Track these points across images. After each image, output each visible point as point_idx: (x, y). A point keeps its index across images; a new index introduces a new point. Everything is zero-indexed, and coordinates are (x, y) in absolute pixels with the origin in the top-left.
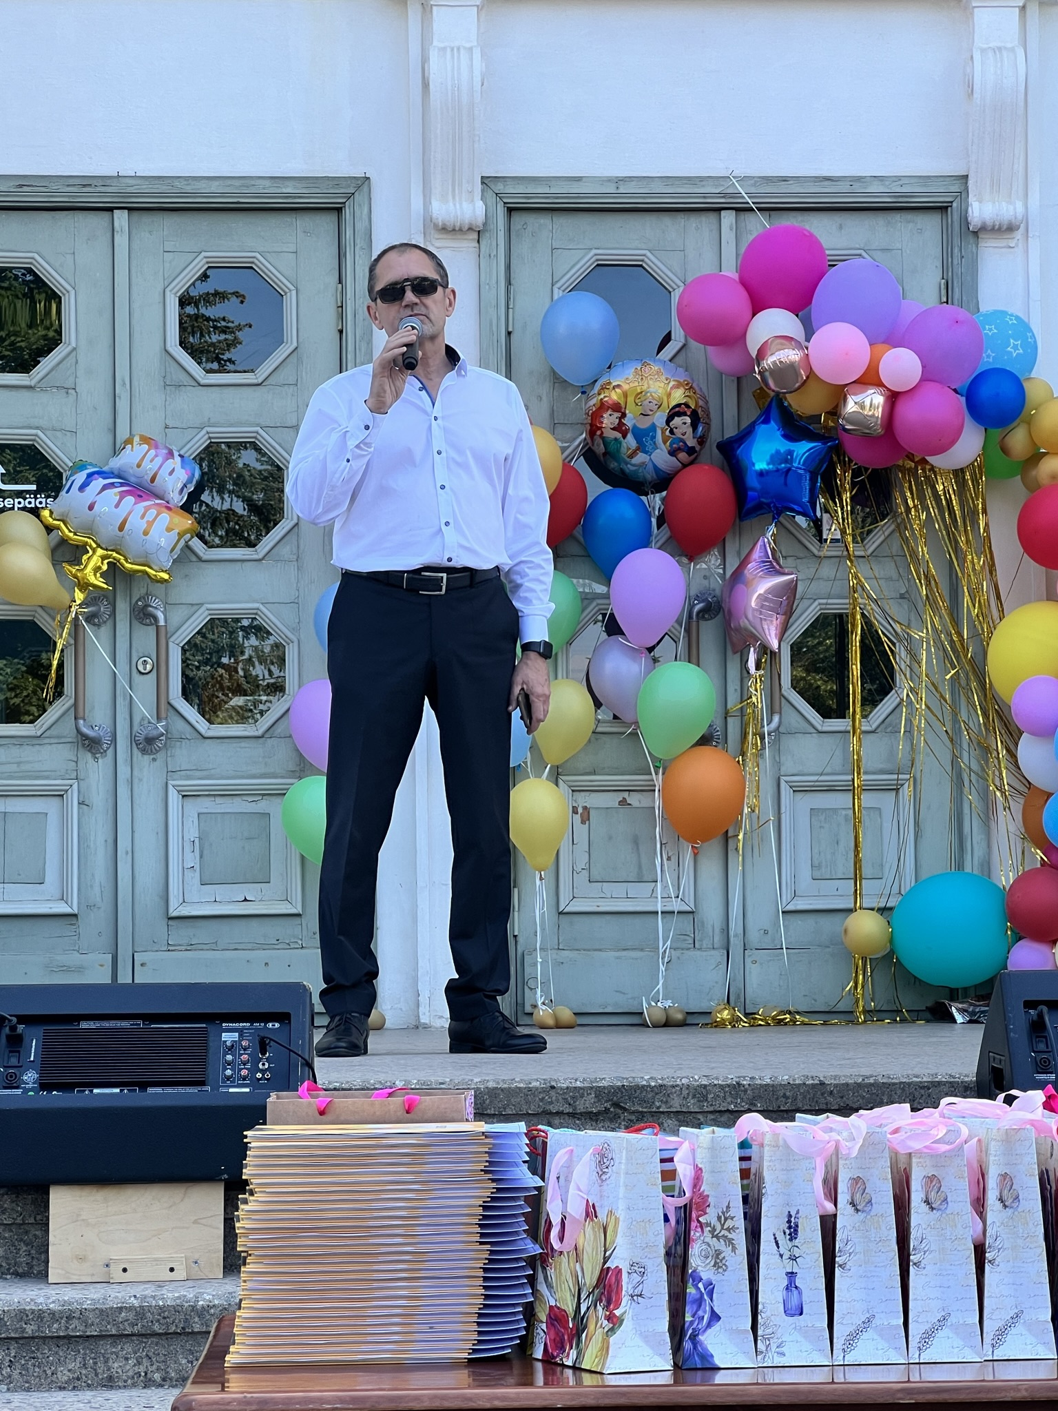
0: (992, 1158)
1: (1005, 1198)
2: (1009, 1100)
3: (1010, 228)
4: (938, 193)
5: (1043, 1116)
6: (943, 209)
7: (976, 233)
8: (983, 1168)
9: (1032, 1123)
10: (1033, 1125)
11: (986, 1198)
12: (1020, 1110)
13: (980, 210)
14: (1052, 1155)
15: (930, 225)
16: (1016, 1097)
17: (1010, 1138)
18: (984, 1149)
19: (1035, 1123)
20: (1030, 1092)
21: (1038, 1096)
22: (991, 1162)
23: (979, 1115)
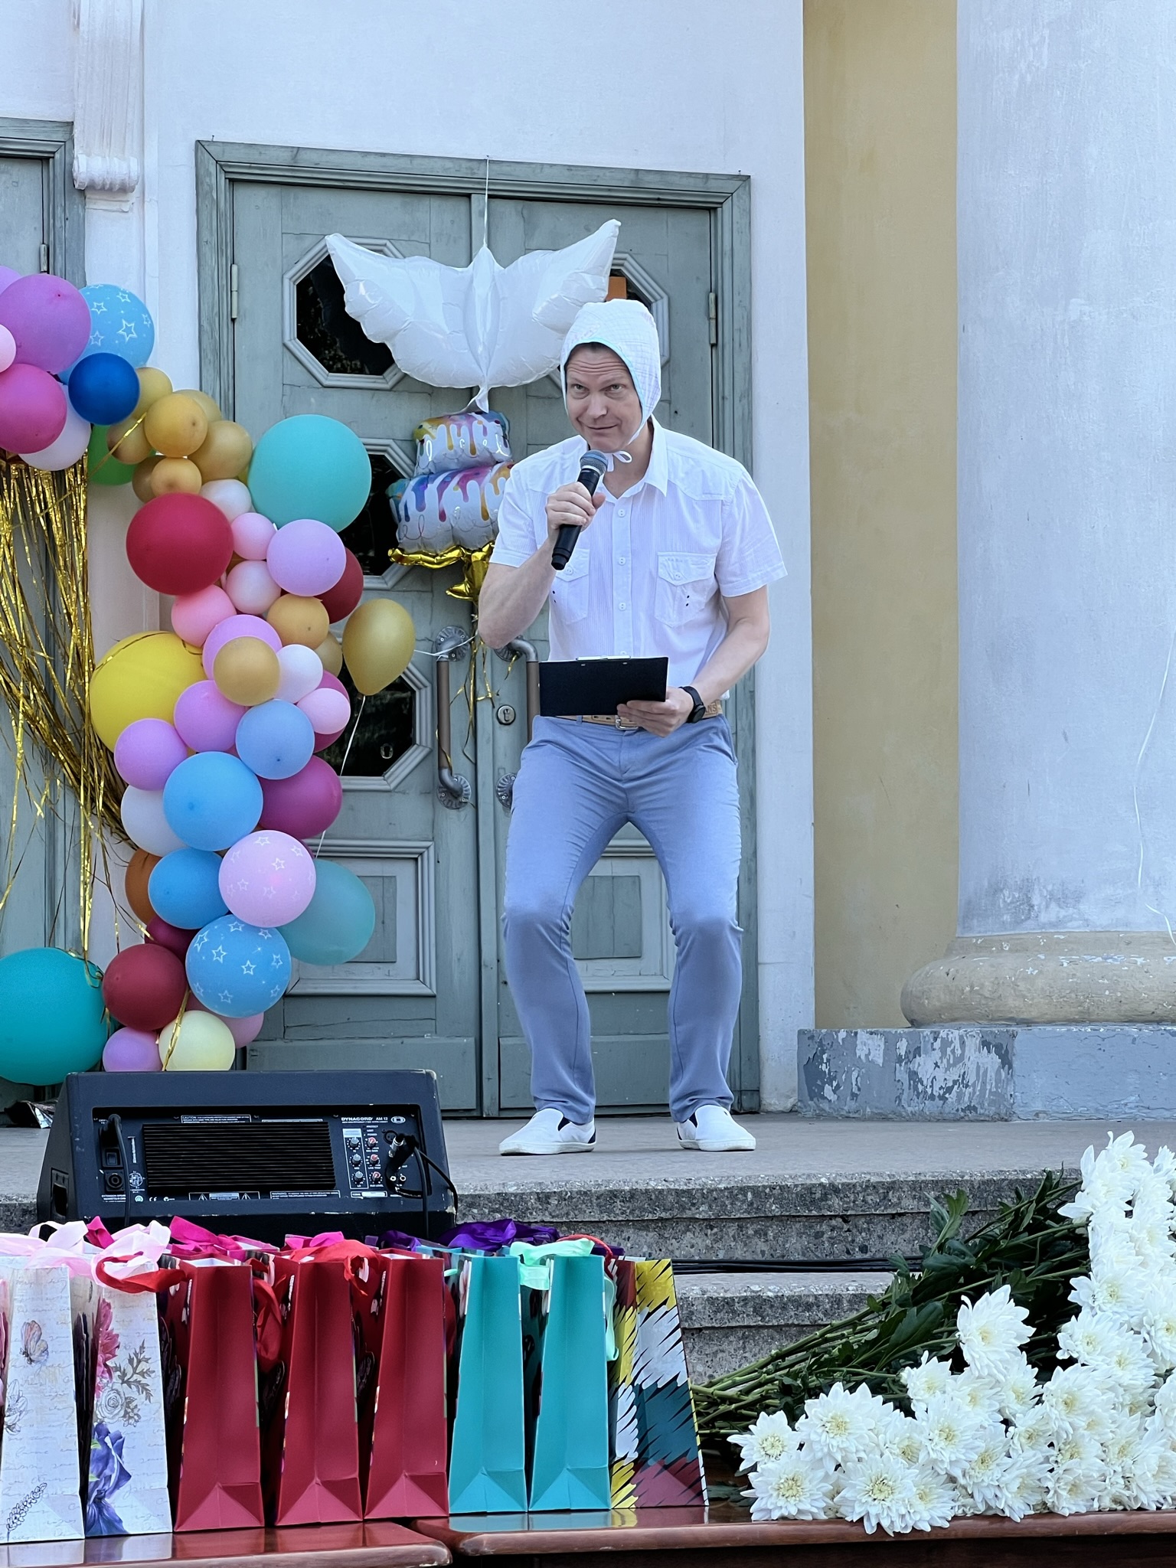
0: (16, 1304)
1: (31, 1351)
2: (46, 1233)
3: (124, 189)
4: (38, 141)
5: (84, 1252)
6: (43, 160)
7: (82, 192)
8: (7, 1316)
9: (68, 1261)
10: (68, 1264)
11: (8, 1352)
12: (56, 1246)
13: (88, 165)
14: (90, 1298)
15: (28, 177)
16: (53, 1230)
17: (39, 1280)
18: (8, 1293)
19: (71, 1261)
20: (69, 1224)
21: (79, 1228)
22: (15, 1310)
23: (8, 1252)
